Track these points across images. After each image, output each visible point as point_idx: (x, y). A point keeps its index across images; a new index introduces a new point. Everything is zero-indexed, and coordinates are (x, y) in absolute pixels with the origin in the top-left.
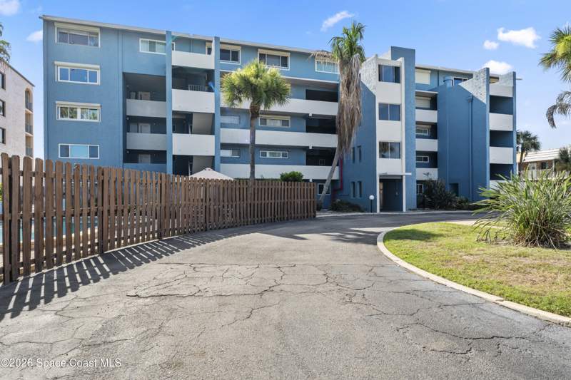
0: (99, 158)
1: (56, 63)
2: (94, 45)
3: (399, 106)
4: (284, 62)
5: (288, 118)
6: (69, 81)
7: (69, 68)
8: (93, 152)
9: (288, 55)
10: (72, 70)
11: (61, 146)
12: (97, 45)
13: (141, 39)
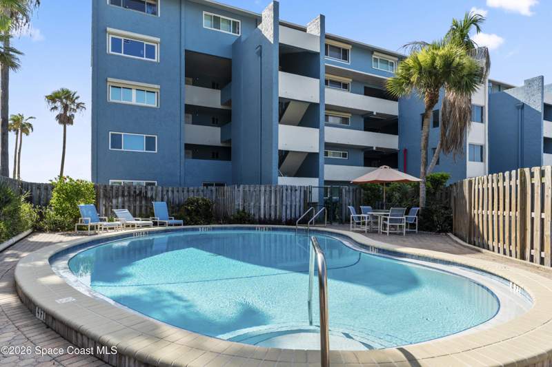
0: (156, 152)
1: (109, 29)
2: (152, 13)
3: (482, 107)
4: (345, 54)
5: (348, 115)
6: (122, 54)
7: (123, 38)
8: (150, 144)
9: (349, 47)
10: (126, 41)
11: (112, 135)
12: (155, 13)
13: (204, 12)
